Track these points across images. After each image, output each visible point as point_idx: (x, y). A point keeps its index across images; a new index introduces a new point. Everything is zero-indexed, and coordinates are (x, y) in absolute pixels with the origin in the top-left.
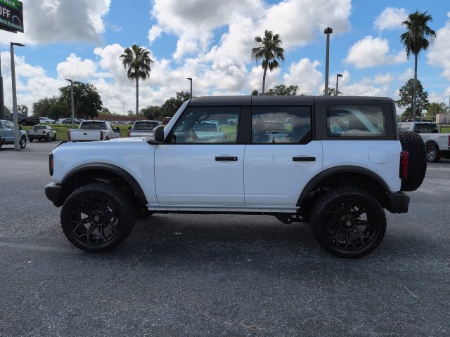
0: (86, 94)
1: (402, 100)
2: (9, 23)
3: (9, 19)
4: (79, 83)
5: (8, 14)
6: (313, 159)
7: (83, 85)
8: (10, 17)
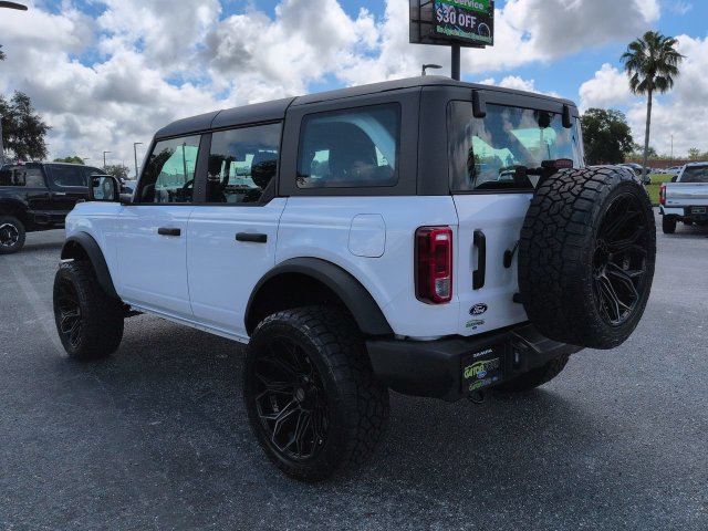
0: (606, 127)
2: (474, 36)
3: (475, 30)
4: (597, 110)
5: (473, 23)
6: (262, 239)
7: (603, 113)
8: (476, 26)
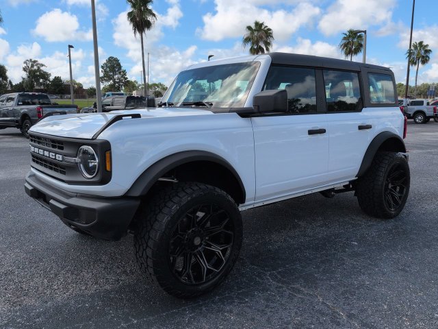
1: (104, 76)
